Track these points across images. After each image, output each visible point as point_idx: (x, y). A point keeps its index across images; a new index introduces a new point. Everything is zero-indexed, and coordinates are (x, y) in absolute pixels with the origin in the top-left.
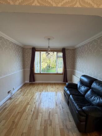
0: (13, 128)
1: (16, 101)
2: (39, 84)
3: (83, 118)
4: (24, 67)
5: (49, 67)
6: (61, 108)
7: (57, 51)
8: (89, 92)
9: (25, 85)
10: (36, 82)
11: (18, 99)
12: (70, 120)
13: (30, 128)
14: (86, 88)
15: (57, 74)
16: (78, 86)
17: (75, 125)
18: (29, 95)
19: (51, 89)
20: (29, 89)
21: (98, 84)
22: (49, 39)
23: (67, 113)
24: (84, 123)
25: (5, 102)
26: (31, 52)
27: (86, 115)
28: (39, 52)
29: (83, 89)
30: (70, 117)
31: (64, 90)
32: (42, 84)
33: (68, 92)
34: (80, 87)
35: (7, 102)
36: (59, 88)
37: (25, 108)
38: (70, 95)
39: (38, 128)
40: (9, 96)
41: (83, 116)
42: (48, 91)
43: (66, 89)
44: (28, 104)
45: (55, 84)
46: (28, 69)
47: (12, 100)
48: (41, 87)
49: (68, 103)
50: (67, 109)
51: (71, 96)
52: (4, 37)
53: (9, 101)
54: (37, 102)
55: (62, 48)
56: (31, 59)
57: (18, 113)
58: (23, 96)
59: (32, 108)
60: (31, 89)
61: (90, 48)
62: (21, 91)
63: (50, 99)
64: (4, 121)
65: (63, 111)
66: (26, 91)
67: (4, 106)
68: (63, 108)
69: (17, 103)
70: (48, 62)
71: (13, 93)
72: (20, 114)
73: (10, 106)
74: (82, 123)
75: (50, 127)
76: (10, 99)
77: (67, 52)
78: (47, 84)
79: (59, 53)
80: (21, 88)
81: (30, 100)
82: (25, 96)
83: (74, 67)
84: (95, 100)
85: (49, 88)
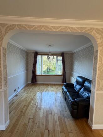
0: (22, 115)
1: (22, 98)
2: (40, 85)
3: (75, 107)
4: (27, 69)
5: (49, 70)
6: (60, 103)
7: (57, 55)
8: (82, 90)
9: (27, 85)
10: (38, 83)
11: (23, 96)
12: (66, 111)
13: (35, 115)
14: (80, 87)
15: (57, 76)
16: (74, 85)
17: (70, 114)
18: (32, 93)
19: (52, 89)
20: (32, 88)
21: (88, 82)
22: (50, 46)
23: (65, 106)
24: (76, 111)
25: (12, 98)
26: (33, 55)
27: (77, 104)
28: (41, 56)
29: (78, 87)
30: (66, 108)
31: (63, 89)
32: (43, 84)
33: (66, 90)
34: (75, 86)
35: (14, 98)
36: (58, 88)
37: (30, 103)
38: (66, 92)
39: (41, 115)
40: (15, 94)
41: (75, 105)
42: (49, 90)
43: (64, 87)
44: (32, 100)
45: (55, 85)
46: (31, 71)
47: (18, 97)
48: (42, 87)
49: (65, 99)
50: (64, 104)
51: (68, 93)
52: (14, 44)
53: (15, 97)
54: (39, 98)
55: (61, 52)
56: (33, 62)
57: (25, 106)
58: (27, 94)
59: (36, 102)
60: (33, 88)
61: (84, 54)
62: (25, 90)
63: (51, 96)
64: (14, 111)
65: (61, 105)
66: (29, 90)
67: (12, 101)
68: (61, 103)
69: (23, 99)
70: (49, 64)
71: (18, 92)
72: (26, 106)
73: (17, 101)
74: (74, 111)
75: (51, 115)
76: (16, 96)
77: (65, 56)
78: (48, 85)
79: (59, 57)
80: (24, 88)
81: (33, 96)
82: (29, 94)
83: (72, 70)
84: (85, 95)
85: (50, 88)
